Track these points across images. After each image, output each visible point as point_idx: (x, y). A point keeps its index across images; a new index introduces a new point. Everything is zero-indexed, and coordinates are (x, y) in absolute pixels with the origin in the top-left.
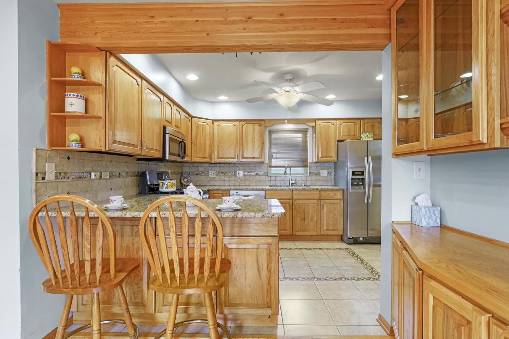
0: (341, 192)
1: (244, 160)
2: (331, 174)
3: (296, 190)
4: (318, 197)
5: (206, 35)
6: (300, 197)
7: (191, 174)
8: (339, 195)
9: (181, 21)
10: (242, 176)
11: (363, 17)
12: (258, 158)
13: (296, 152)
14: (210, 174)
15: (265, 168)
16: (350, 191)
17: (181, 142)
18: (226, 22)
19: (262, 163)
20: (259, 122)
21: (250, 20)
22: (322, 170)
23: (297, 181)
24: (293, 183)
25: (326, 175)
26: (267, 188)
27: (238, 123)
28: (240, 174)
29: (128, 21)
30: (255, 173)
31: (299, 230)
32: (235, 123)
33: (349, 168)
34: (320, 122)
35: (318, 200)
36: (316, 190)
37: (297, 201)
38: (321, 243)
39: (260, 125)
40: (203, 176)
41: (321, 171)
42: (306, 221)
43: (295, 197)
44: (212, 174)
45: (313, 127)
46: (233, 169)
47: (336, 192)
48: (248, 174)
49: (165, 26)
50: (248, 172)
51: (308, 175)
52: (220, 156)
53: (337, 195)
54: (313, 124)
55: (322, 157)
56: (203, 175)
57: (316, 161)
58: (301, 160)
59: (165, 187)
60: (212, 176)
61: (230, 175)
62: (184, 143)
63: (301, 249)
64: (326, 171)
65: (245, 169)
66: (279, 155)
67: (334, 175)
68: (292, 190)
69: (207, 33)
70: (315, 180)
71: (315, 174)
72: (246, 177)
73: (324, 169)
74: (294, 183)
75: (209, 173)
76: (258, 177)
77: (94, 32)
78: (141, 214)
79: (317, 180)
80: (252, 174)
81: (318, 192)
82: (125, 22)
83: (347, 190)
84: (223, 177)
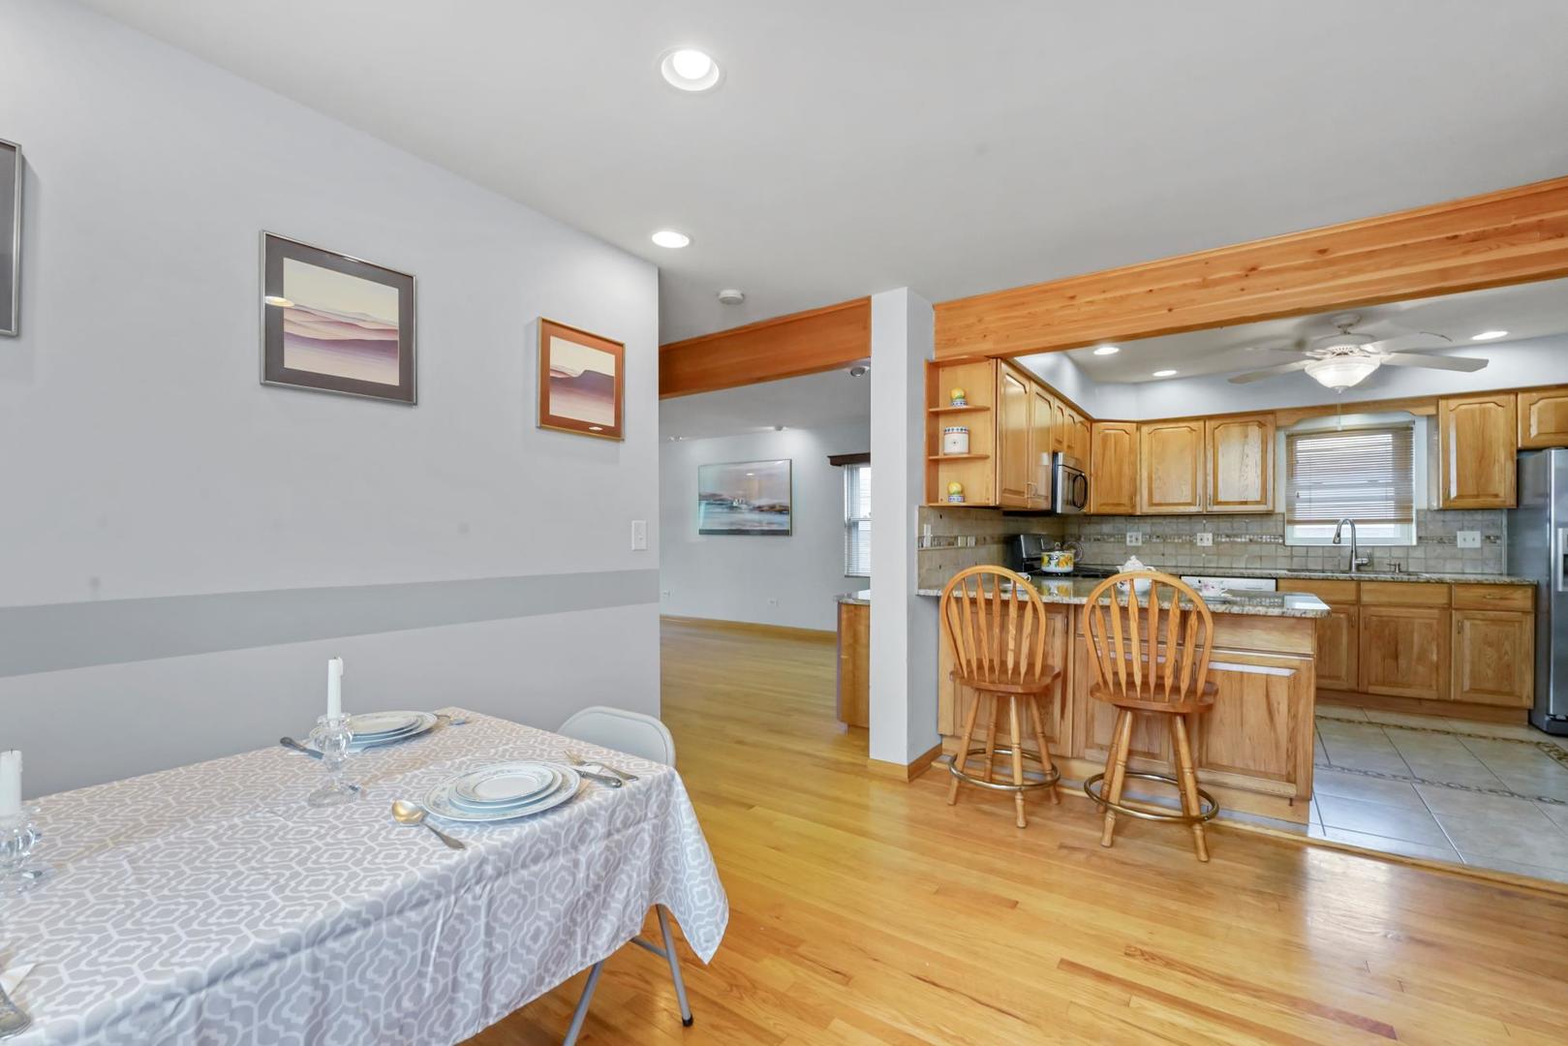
0: (1526, 592)
1: (1216, 509)
2: (1498, 541)
3: (1371, 581)
4: (1443, 600)
5: (1166, 311)
6: (1384, 599)
7: (1082, 539)
8: (1522, 600)
9: (1121, 297)
10: (1210, 543)
11: (1534, 219)
12: (1257, 503)
13: (1373, 484)
14: (1128, 539)
15: (1276, 525)
16: (1560, 588)
17: (1077, 476)
18: (1205, 284)
19: (1269, 514)
20: (1260, 418)
21: (1253, 272)
22: (1462, 529)
23: (1375, 560)
24: (1363, 565)
25: (1477, 544)
26: (1283, 573)
27: (1201, 423)
28: (1206, 539)
29: (1032, 310)
30: (1248, 537)
31: (1377, 681)
32: (1193, 425)
33: (1558, 525)
34: (1453, 403)
35: (1444, 609)
36: (1437, 582)
37: (1373, 608)
38: (1450, 722)
39: (1261, 425)
40: (1111, 545)
41: (1459, 533)
42: (1402, 662)
43: (1366, 598)
44: (1134, 539)
45: (1429, 417)
46: (1187, 528)
47: (1507, 592)
48: (1228, 539)
49: (1093, 308)
50: (1228, 536)
51: (1414, 543)
52: (1156, 500)
53: (1514, 599)
54: (1432, 411)
55: (1459, 496)
56: (1110, 542)
57: (1441, 506)
58: (1392, 503)
59: (1053, 562)
60: (1134, 544)
61: (1178, 543)
62: (1084, 478)
63: (1383, 724)
64: (1477, 535)
65: (1218, 530)
66: (1316, 494)
67: (1509, 545)
68: (1359, 582)
69: (1168, 307)
70: (1437, 558)
71: (1439, 542)
72: (1221, 547)
73: (1472, 529)
74: (1365, 565)
75: (1125, 538)
76: (1255, 549)
77: (982, 335)
78: (1084, 600)
79: (1445, 559)
80: (1239, 540)
81: (1444, 589)
82: (1030, 313)
83: (1549, 585)
84: (1161, 548)
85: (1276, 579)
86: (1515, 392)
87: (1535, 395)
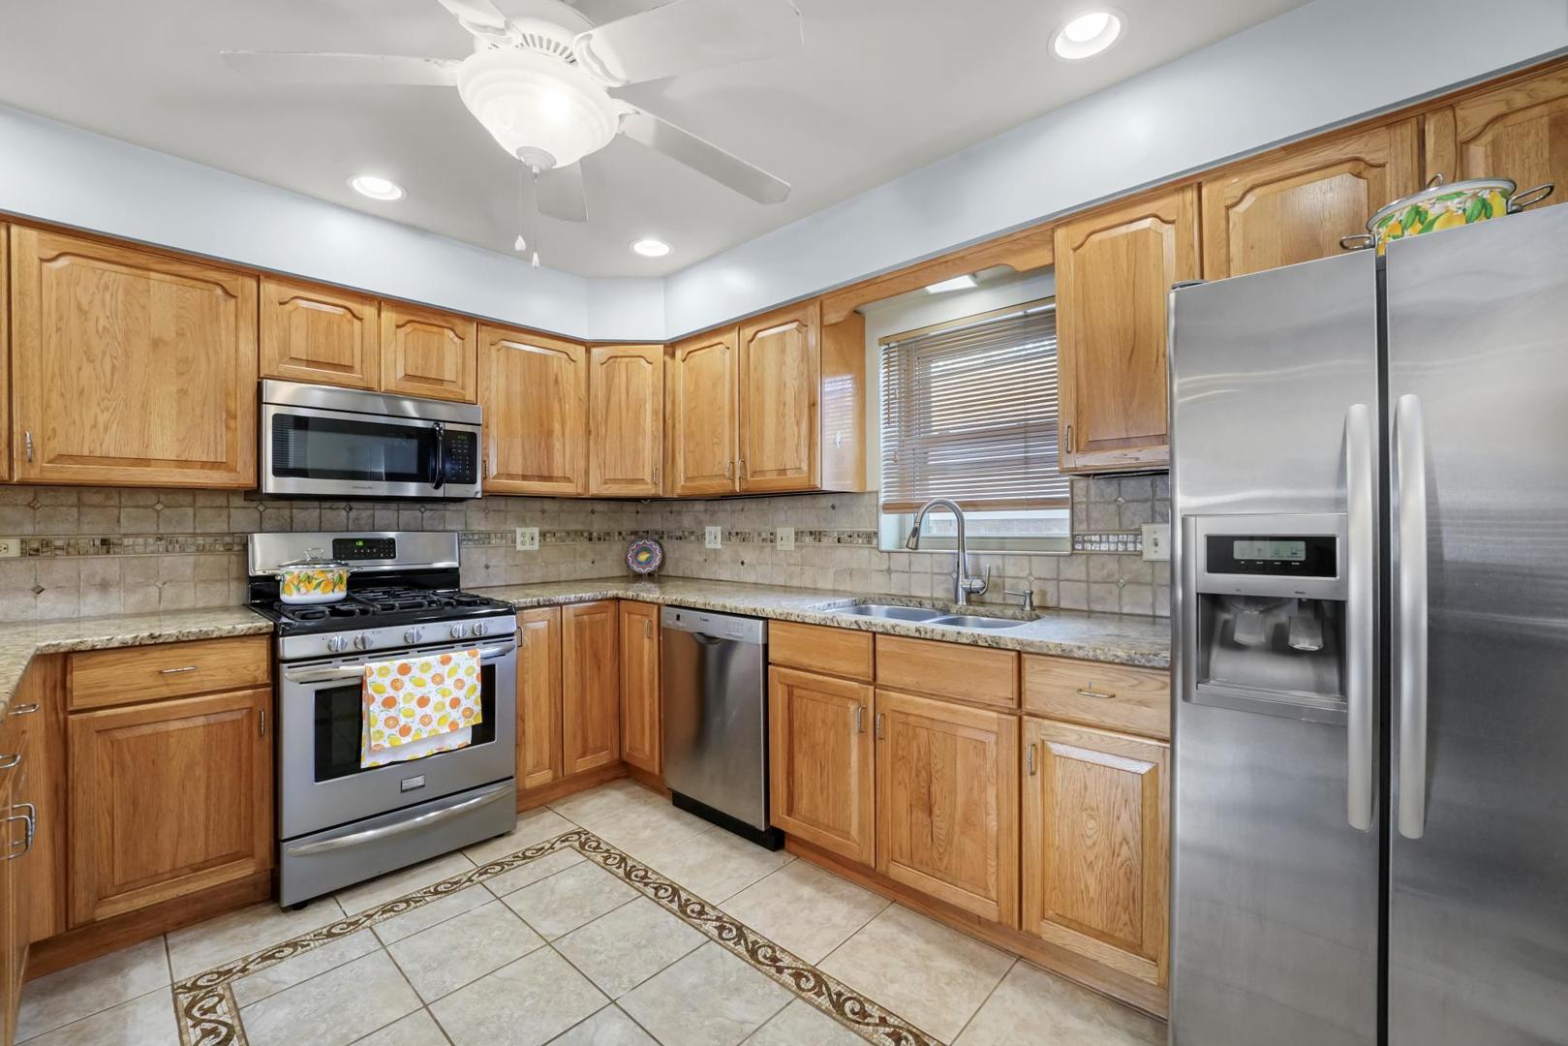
10: (792, 547)
14: (707, 538)
15: (870, 514)
20: (799, 315)
22: (1150, 519)
27: (736, 334)
32: (727, 338)
34: (1079, 230)
35: (1008, 709)
39: (803, 325)
40: (692, 546)
41: (1145, 527)
43: (883, 672)
44: (713, 537)
52: (690, 473)
54: (1046, 256)
55: (1092, 444)
56: (691, 542)
60: (712, 546)
65: (801, 523)
68: (873, 635)
70: (1106, 581)
72: (805, 552)
75: (705, 534)
79: (1121, 584)
81: (1007, 663)
84: (740, 551)
85: (766, 619)
86: (1192, 182)
87: (1235, 184)
